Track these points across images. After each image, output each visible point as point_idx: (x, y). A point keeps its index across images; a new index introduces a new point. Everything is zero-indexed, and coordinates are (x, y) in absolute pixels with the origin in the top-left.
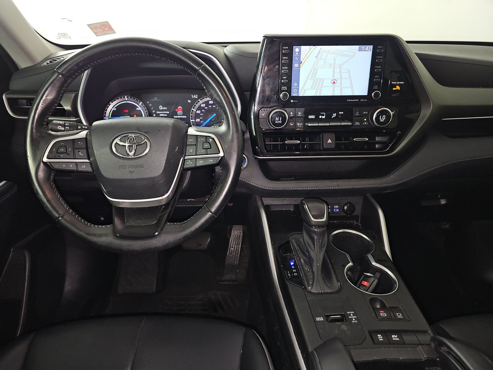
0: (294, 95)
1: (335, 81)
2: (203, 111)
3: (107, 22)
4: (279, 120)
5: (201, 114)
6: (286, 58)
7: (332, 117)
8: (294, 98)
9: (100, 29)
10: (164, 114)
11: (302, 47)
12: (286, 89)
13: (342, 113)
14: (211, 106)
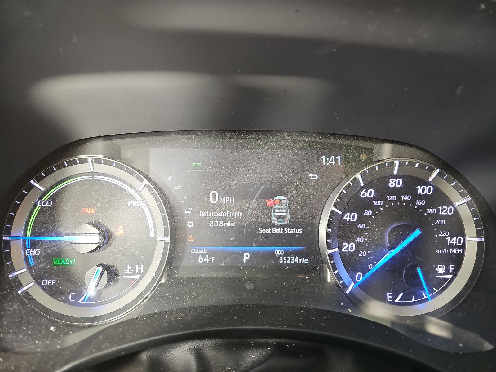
2: (367, 213)
5: (360, 226)
10: (225, 219)
14: (394, 198)
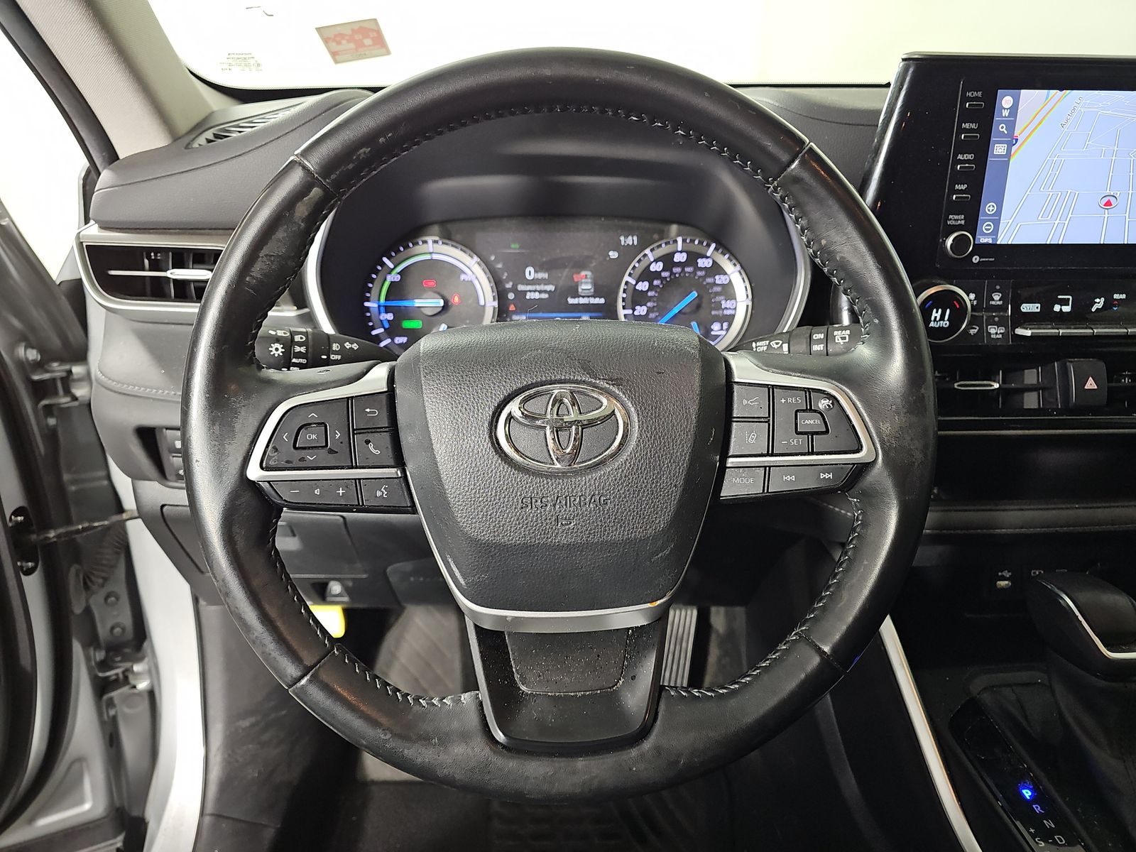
0: (984, 240)
1: (1112, 200)
2: (656, 282)
3: (375, 19)
4: (942, 318)
5: (650, 294)
6: (973, 126)
7: (1093, 310)
8: (982, 249)
9: (349, 41)
10: (540, 292)
11: (1024, 93)
12: (963, 222)
13: (1123, 296)
14: (678, 270)
